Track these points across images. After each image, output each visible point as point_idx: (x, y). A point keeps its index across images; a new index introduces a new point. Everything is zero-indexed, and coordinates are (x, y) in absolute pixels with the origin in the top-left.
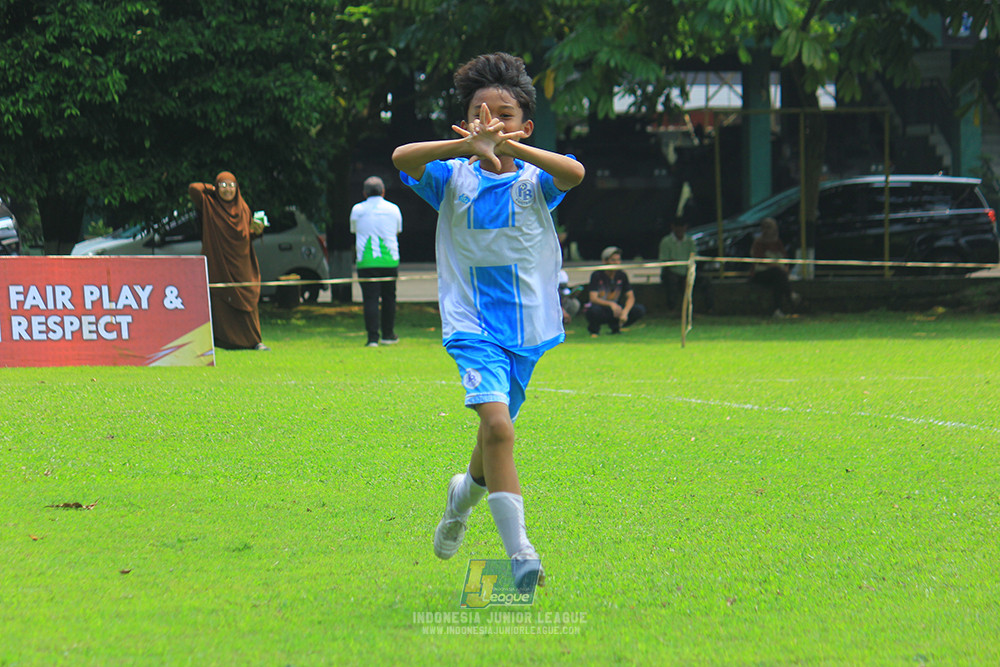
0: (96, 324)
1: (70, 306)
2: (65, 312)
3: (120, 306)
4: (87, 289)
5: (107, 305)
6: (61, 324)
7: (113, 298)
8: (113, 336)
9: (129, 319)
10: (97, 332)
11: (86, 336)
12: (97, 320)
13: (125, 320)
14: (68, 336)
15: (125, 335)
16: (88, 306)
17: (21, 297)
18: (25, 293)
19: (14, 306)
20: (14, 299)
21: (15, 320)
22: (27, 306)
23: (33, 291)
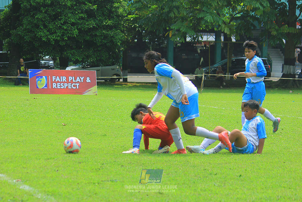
0: (71, 85)
1: (66, 81)
2: (64, 82)
3: (77, 81)
4: (70, 77)
5: (74, 81)
6: (64, 85)
7: (75, 79)
8: (75, 88)
10: (71, 87)
11: (69, 88)
12: (72, 84)
13: (78, 84)
14: (65, 88)
15: (78, 88)
16: (70, 81)
17: (55, 79)
18: (56, 78)
19: (53, 81)
20: (54, 79)
21: (54, 84)
22: (56, 81)
23: (58, 77)
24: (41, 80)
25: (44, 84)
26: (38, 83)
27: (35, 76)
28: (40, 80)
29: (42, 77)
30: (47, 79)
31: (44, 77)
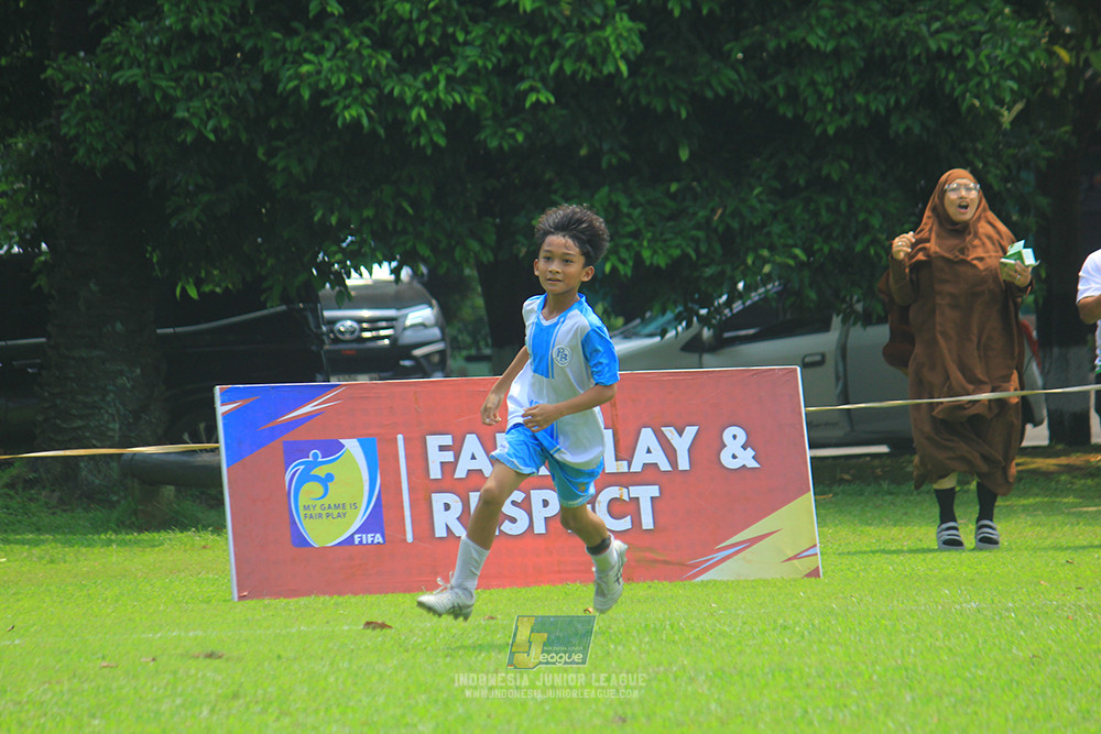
3: (637, 467)
5: (611, 465)
6: (526, 505)
7: (624, 451)
8: (625, 523)
9: (654, 491)
13: (646, 494)
14: (540, 528)
15: (647, 522)
17: (449, 456)
18: (456, 448)
19: (435, 473)
20: (436, 459)
21: (438, 500)
22: (460, 473)
23: (472, 443)
24: (330, 477)
25: (355, 506)
26: (303, 500)
27: (277, 445)
28: (317, 478)
29: (332, 448)
30: (381, 461)
31: (352, 446)
